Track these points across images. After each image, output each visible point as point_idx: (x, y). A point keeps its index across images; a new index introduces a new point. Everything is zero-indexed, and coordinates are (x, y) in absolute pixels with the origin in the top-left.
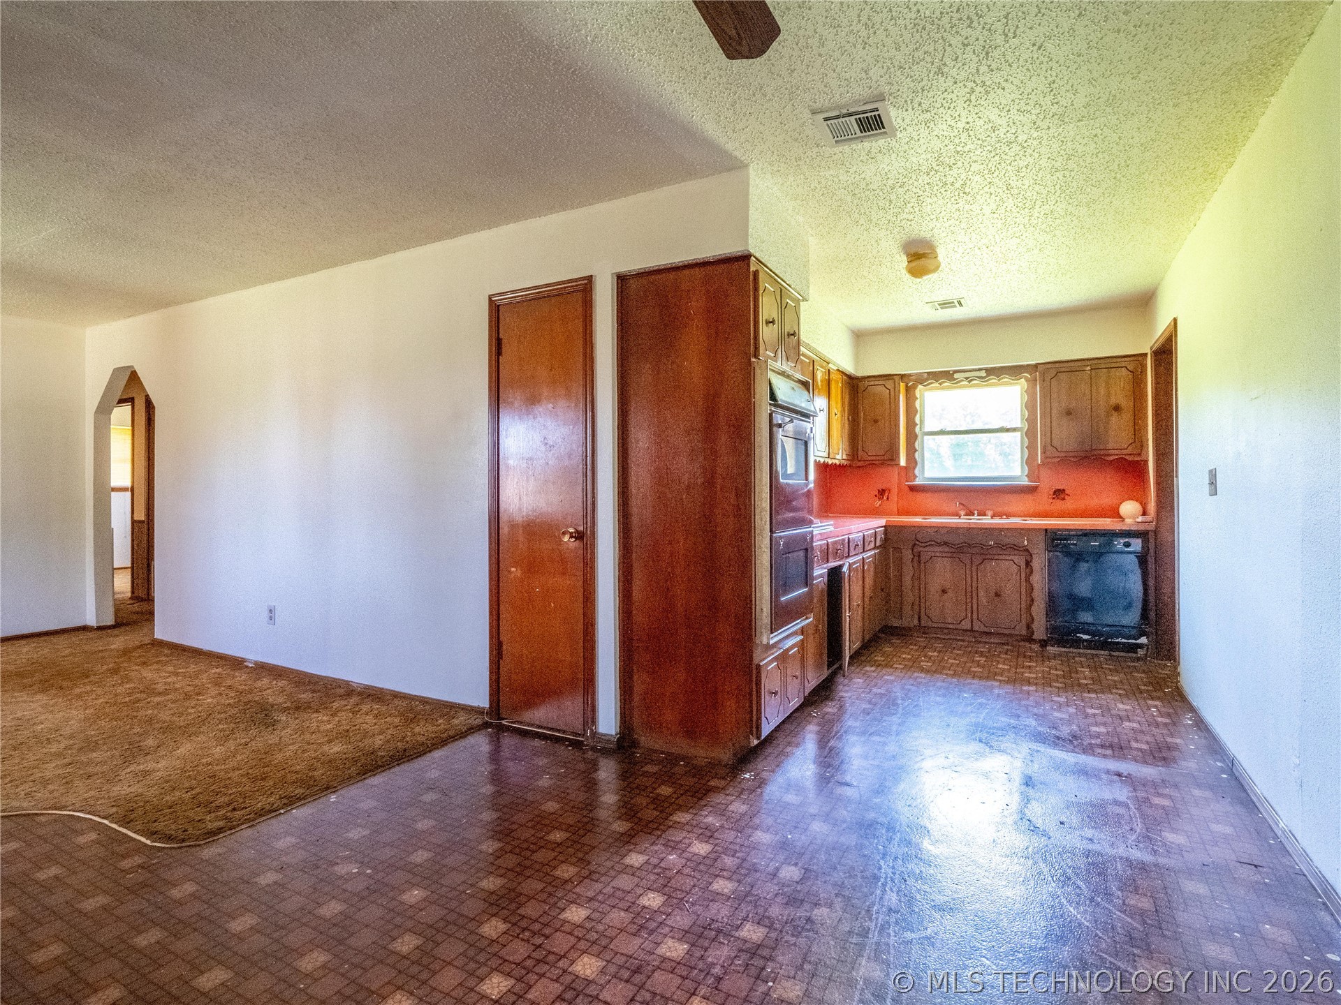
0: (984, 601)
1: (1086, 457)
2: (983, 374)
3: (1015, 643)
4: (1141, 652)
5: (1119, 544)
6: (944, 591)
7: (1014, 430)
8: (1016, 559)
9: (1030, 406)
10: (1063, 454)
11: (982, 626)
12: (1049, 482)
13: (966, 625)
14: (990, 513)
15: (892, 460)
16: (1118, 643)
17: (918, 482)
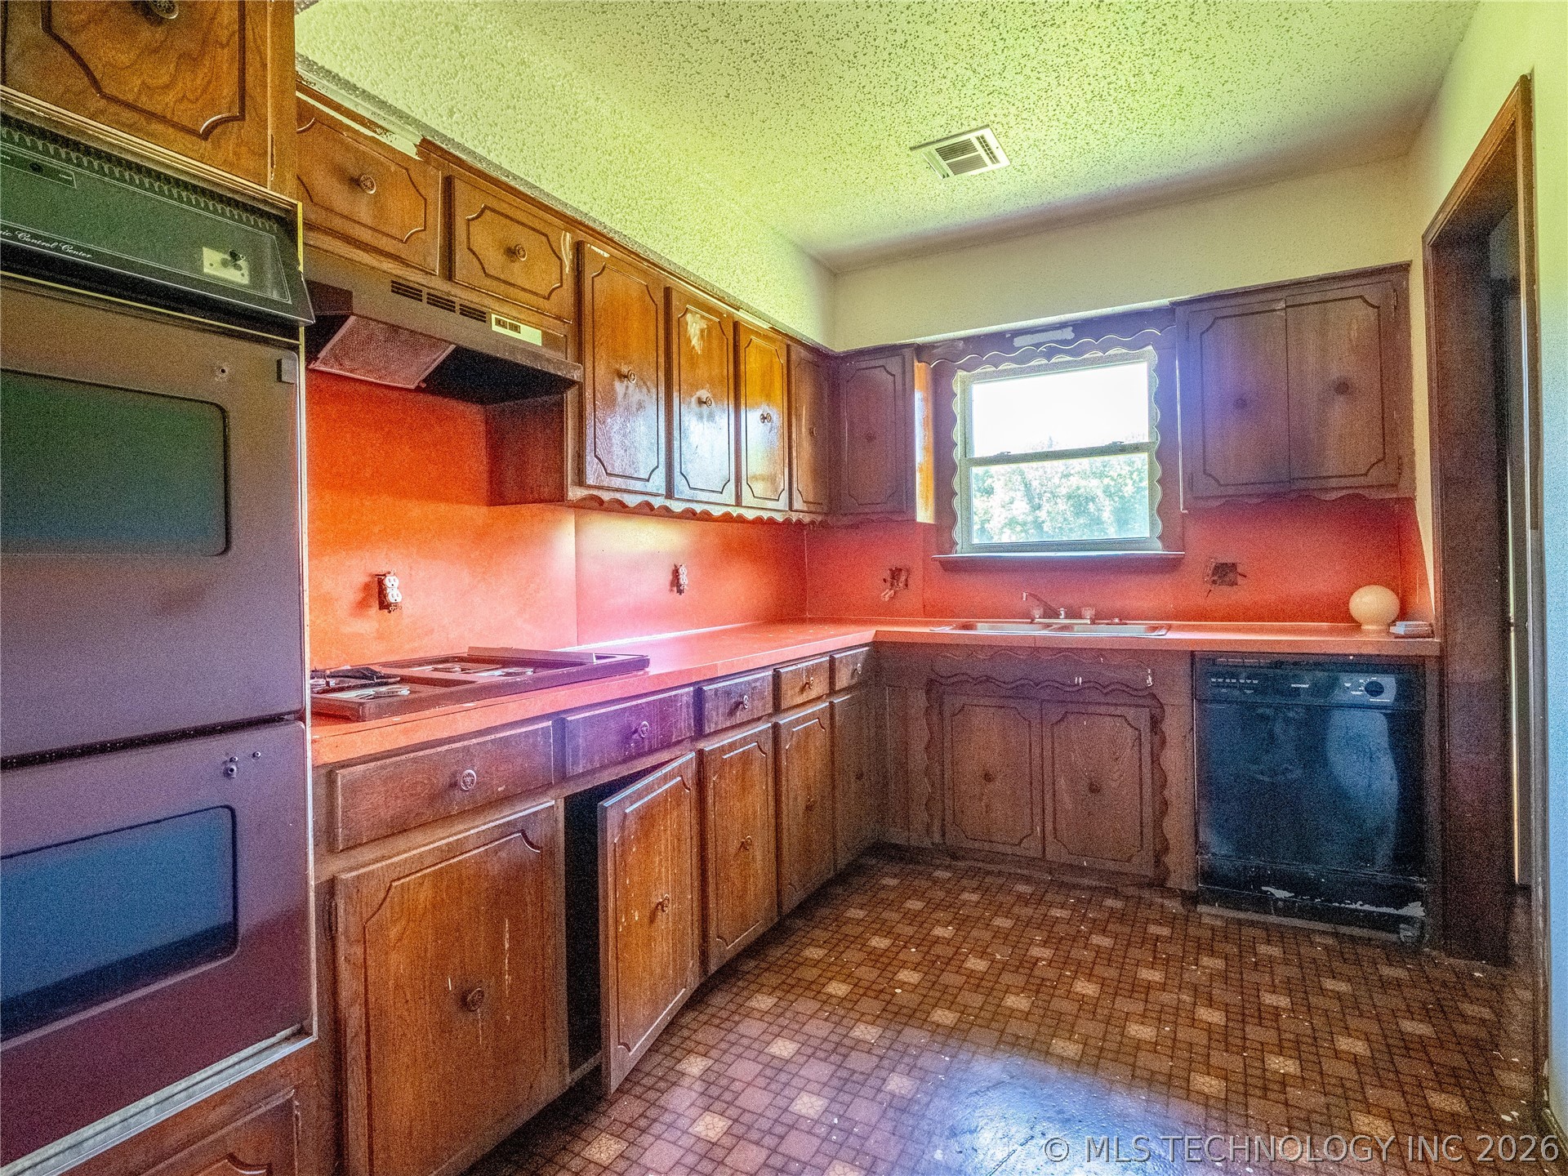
0: (1067, 801)
1: (1277, 495)
2: (1068, 334)
3: (1131, 891)
4: (1407, 933)
5: (1356, 687)
6: (988, 777)
7: (1136, 448)
8: (1131, 713)
9: (1162, 398)
10: (1231, 491)
11: (1064, 851)
12: (1204, 548)
13: (1031, 848)
14: (1088, 613)
15: (901, 512)
16: (1356, 910)
17: (961, 552)
